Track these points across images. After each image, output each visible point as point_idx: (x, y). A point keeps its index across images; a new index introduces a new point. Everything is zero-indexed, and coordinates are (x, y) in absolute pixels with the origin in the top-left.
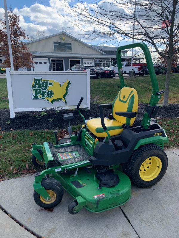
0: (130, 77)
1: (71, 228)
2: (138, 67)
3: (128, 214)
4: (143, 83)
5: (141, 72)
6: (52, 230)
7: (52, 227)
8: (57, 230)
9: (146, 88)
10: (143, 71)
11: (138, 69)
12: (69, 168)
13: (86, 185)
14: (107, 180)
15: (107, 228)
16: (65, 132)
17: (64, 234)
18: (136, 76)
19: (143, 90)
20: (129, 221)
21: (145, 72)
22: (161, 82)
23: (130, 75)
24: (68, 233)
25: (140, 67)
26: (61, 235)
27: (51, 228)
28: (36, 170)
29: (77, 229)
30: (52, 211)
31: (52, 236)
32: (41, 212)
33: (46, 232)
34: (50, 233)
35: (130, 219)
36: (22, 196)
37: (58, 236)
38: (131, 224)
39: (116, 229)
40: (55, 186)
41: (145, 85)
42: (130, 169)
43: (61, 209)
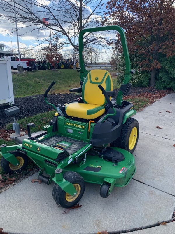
0: (20, 72)
1: (111, 211)
2: (26, 62)
3: (138, 179)
4: (34, 78)
5: (30, 68)
6: (98, 222)
7: (95, 220)
8: (101, 219)
9: (39, 82)
10: (31, 66)
11: (26, 64)
12: (78, 156)
13: (102, 167)
14: (116, 156)
15: (136, 196)
16: (6, 131)
17: (112, 219)
18: (25, 71)
19: (36, 84)
20: (144, 183)
21: (33, 67)
22: (50, 77)
23: (19, 70)
24: (113, 216)
25: (28, 62)
26: (110, 221)
27: (94, 222)
28: (14, 178)
29: (117, 208)
30: (79, 207)
31: (103, 227)
32: (69, 214)
33: (94, 227)
34: (98, 226)
35: (143, 182)
36: (27, 210)
37: (109, 224)
38: (147, 184)
39: (143, 193)
40: (79, 177)
41: (38, 80)
42: (123, 142)
43: (85, 201)
